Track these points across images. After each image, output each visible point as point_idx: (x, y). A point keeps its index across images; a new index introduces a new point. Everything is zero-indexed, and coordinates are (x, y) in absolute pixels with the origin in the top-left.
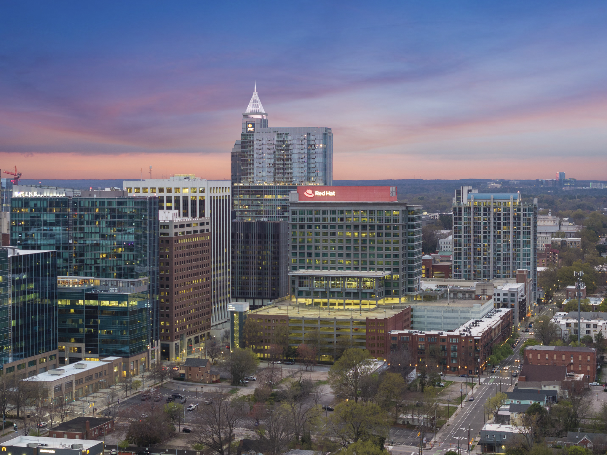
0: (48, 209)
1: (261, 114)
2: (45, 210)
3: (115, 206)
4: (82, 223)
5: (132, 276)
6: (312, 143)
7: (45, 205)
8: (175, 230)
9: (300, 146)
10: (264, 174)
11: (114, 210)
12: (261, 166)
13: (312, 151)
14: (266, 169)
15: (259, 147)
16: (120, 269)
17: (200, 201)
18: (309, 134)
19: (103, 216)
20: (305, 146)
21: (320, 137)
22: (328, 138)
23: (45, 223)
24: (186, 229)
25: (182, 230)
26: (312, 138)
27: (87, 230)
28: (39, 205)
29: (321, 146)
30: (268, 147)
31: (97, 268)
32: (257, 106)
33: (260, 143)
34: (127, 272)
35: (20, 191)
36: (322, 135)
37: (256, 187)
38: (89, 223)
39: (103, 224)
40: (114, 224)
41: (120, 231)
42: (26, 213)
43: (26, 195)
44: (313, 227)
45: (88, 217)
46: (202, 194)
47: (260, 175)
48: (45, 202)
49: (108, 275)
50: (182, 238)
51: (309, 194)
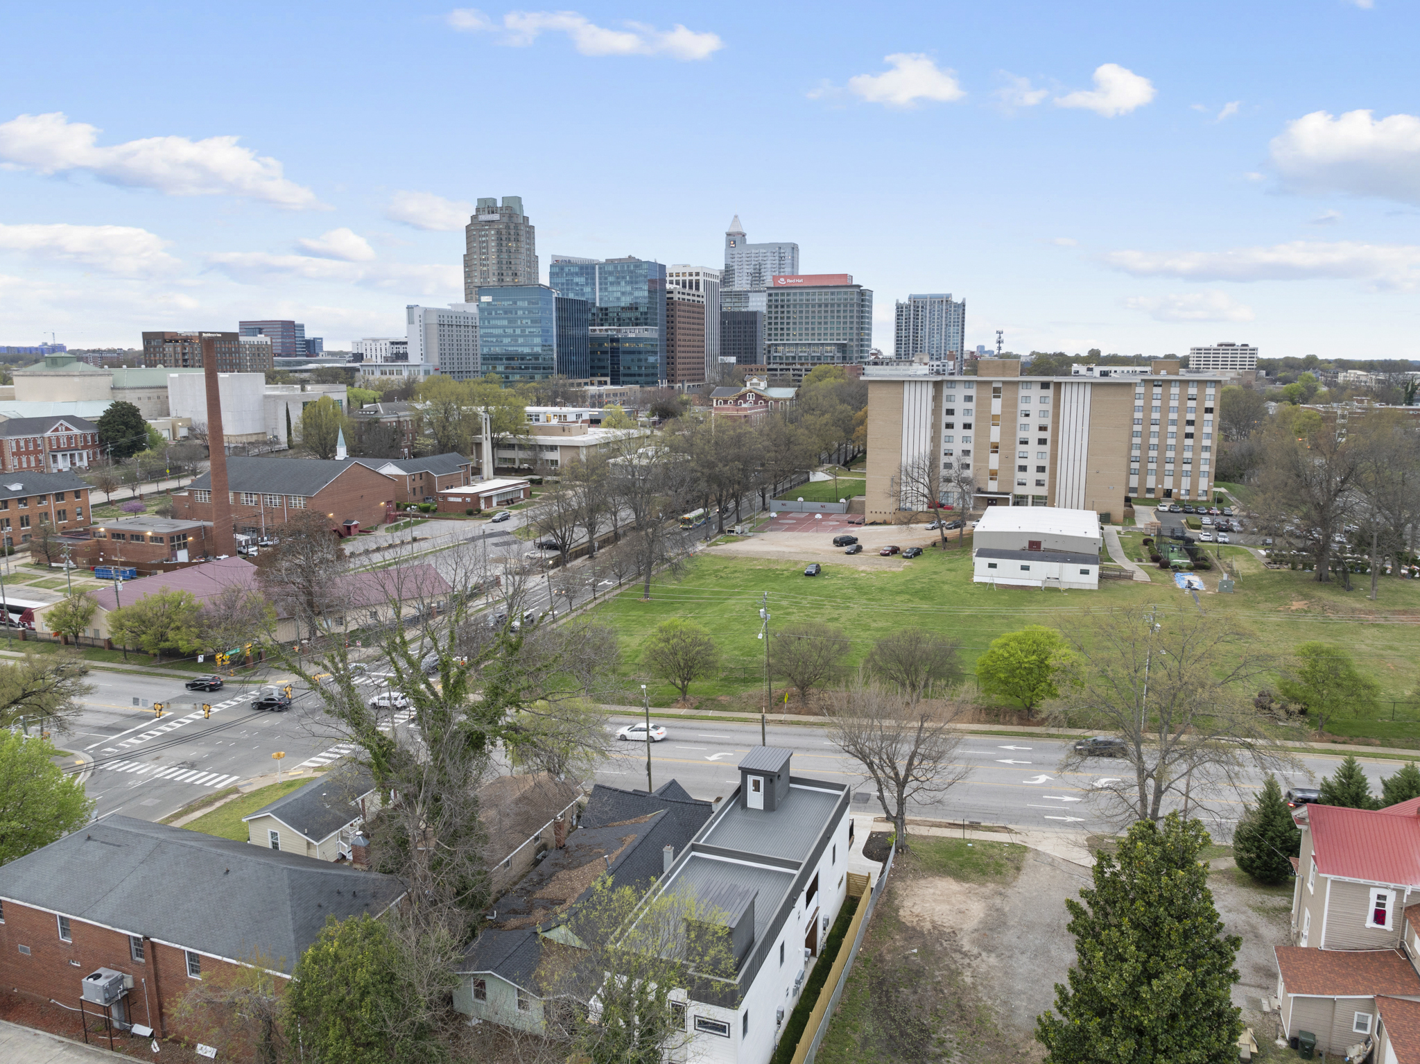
0: (579, 274)
2: (577, 274)
3: (632, 268)
4: (606, 284)
5: (646, 324)
6: (782, 255)
7: (577, 270)
8: (677, 297)
9: (773, 258)
11: (631, 272)
12: (740, 275)
14: (745, 278)
16: (637, 319)
17: (696, 282)
18: (780, 248)
19: (624, 278)
20: (777, 258)
22: (795, 251)
23: (577, 284)
25: (683, 297)
27: (610, 289)
28: (572, 270)
30: (747, 259)
31: (619, 319)
34: (642, 321)
37: (738, 292)
38: (612, 284)
39: (623, 283)
40: (632, 283)
41: (636, 288)
44: (785, 306)
45: (611, 279)
46: (697, 277)
47: (740, 282)
48: (577, 268)
49: (628, 325)
51: (782, 282)
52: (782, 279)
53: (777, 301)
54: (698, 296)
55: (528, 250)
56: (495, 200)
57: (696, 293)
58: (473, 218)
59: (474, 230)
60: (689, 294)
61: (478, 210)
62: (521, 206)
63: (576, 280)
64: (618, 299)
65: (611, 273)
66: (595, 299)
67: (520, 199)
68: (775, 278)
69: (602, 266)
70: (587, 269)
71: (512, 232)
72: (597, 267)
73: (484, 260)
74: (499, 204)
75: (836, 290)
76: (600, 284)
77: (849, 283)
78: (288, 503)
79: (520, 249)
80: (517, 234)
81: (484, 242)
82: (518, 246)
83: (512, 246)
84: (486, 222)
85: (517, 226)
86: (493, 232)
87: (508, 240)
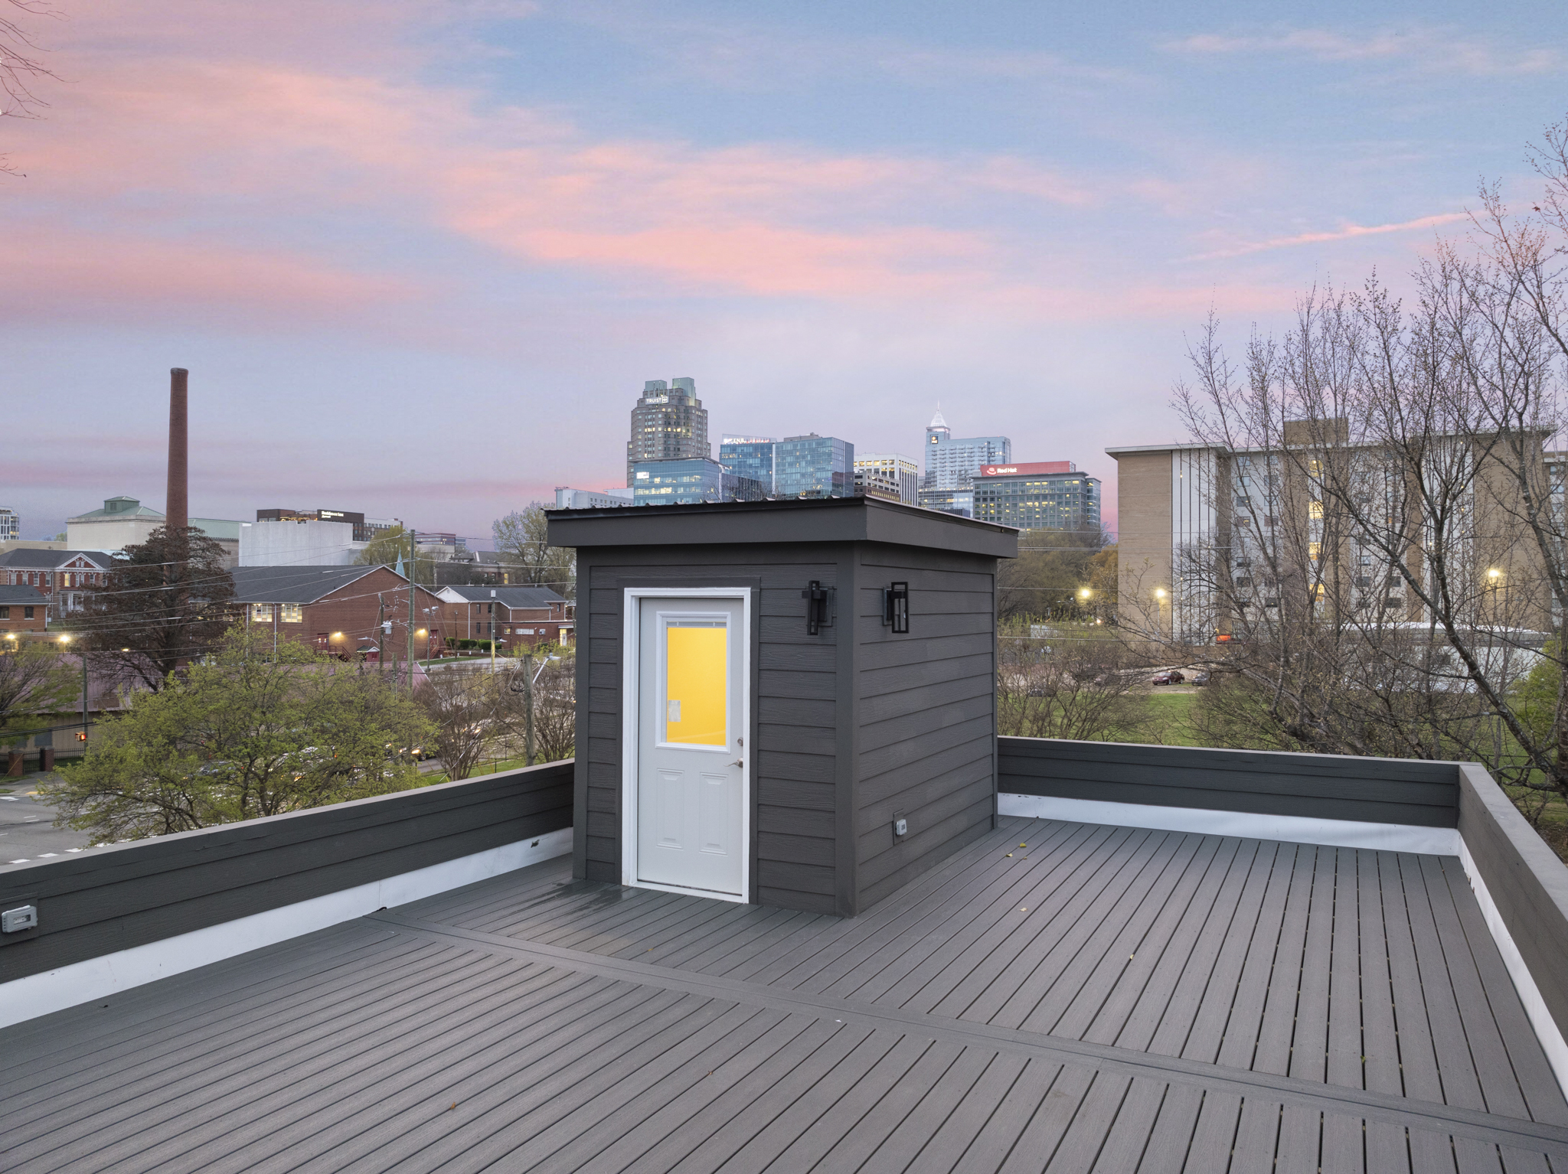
0: (754, 455)
1: (943, 427)
2: (750, 455)
3: (814, 446)
4: (784, 465)
6: (992, 450)
7: (751, 450)
8: (868, 481)
9: (981, 454)
10: (947, 481)
11: (813, 450)
12: (943, 473)
13: (991, 458)
14: (949, 477)
15: (942, 457)
17: (890, 472)
18: (989, 443)
19: (804, 457)
20: (986, 454)
21: (999, 445)
22: (1007, 446)
23: (751, 466)
24: (878, 484)
25: (875, 482)
26: (991, 446)
27: (788, 471)
28: (745, 451)
29: (1001, 453)
30: (951, 456)
32: (940, 421)
33: (943, 452)
35: (729, 438)
36: (1001, 445)
37: (940, 492)
38: (791, 465)
39: (803, 464)
40: (813, 462)
41: (819, 469)
42: (733, 459)
43: (734, 442)
44: (996, 499)
45: (789, 459)
46: (892, 466)
47: (943, 482)
48: (751, 448)
50: (876, 490)
51: (991, 471)
52: (992, 469)
53: (985, 493)
54: (892, 484)
55: (699, 435)
56: (665, 383)
57: (891, 481)
58: (641, 401)
59: (642, 413)
60: (881, 481)
61: (645, 393)
62: (693, 388)
63: (750, 461)
64: (798, 483)
65: (790, 453)
66: (771, 483)
67: (691, 381)
68: (983, 468)
69: (779, 446)
70: (763, 450)
71: (682, 416)
72: (774, 446)
73: (650, 446)
74: (669, 386)
75: (1056, 479)
76: (777, 465)
77: (1072, 470)
78: (279, 616)
79: (690, 434)
80: (687, 418)
81: (650, 427)
82: (688, 430)
83: (681, 432)
84: (653, 405)
85: (687, 409)
86: (660, 416)
87: (678, 425)
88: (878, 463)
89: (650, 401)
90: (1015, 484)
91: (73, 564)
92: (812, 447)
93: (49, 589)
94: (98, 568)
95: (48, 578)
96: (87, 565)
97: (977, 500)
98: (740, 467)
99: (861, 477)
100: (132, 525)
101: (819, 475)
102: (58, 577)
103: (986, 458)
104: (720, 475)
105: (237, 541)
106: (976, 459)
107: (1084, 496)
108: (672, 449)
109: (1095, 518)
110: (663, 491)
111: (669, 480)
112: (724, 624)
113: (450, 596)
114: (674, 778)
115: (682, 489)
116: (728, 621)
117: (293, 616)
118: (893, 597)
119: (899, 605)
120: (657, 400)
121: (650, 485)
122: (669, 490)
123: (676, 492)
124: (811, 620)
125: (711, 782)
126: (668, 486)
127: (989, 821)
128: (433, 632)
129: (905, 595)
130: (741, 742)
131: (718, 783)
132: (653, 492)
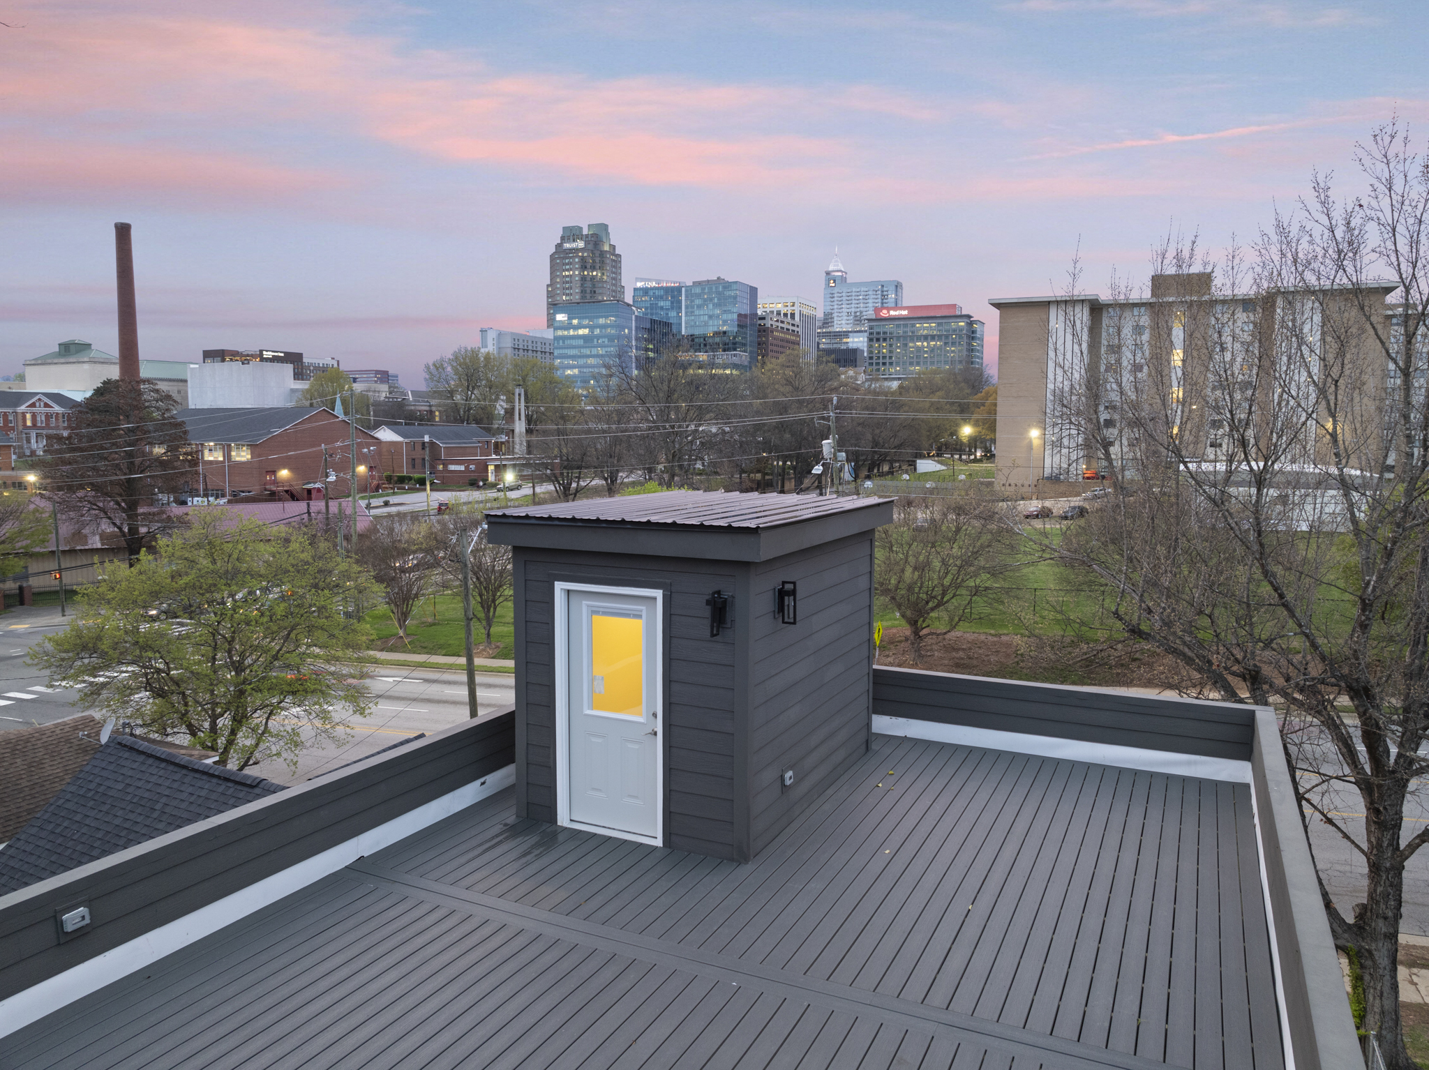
1: (841, 271)
2: (661, 297)
3: (721, 289)
4: (693, 307)
5: (735, 350)
7: (662, 293)
8: (770, 322)
9: (875, 296)
10: (843, 322)
11: (720, 293)
12: (840, 315)
13: (884, 301)
14: (845, 318)
15: (840, 299)
16: (725, 345)
17: (791, 314)
18: (883, 286)
19: (711, 300)
21: (892, 288)
23: (662, 308)
24: (780, 325)
25: (777, 324)
27: (697, 313)
28: (657, 294)
29: (893, 296)
31: (705, 345)
32: (838, 265)
33: (840, 295)
34: (731, 346)
35: (641, 282)
36: (894, 287)
38: (699, 307)
39: (711, 306)
40: (720, 305)
42: (645, 301)
43: (647, 285)
45: (698, 302)
46: (793, 308)
47: (840, 322)
48: (662, 291)
49: (716, 350)
50: (777, 331)
51: (884, 313)
52: (885, 311)
53: (878, 333)
54: (793, 325)
55: (614, 279)
56: (581, 229)
57: (791, 322)
58: (559, 246)
59: (559, 257)
60: (782, 322)
61: (563, 238)
62: (607, 234)
63: (661, 303)
64: (706, 324)
65: (699, 296)
66: (680, 324)
67: (604, 227)
68: (877, 310)
69: (688, 289)
70: (673, 293)
71: (597, 260)
72: (683, 289)
73: (567, 289)
74: (585, 232)
75: (944, 321)
76: (687, 307)
77: (958, 313)
78: (229, 456)
79: (605, 277)
80: (602, 262)
81: (568, 270)
82: (603, 274)
83: (597, 275)
84: (570, 249)
85: (602, 254)
86: (577, 260)
87: (593, 268)
88: (780, 306)
89: (567, 246)
90: (906, 326)
91: (33, 405)
92: (719, 290)
93: (13, 428)
94: (57, 409)
95: (11, 418)
96: (46, 405)
97: (871, 340)
98: (652, 309)
99: (764, 318)
100: (86, 366)
101: (725, 317)
102: (20, 417)
103: (880, 300)
104: (633, 317)
105: (186, 381)
106: (870, 301)
107: (968, 337)
108: (588, 291)
109: (978, 357)
110: (581, 332)
111: (586, 322)
112: (639, 617)
113: (386, 435)
114: (600, 740)
115: (598, 330)
116: (644, 615)
117: (242, 455)
118: (784, 595)
119: (788, 601)
120: (574, 245)
121: (569, 326)
122: (586, 331)
123: (593, 333)
124: (713, 621)
125: (630, 745)
126: (585, 327)
127: (864, 747)
128: (371, 468)
129: (793, 593)
130: (655, 715)
131: (636, 747)
132: (572, 332)
